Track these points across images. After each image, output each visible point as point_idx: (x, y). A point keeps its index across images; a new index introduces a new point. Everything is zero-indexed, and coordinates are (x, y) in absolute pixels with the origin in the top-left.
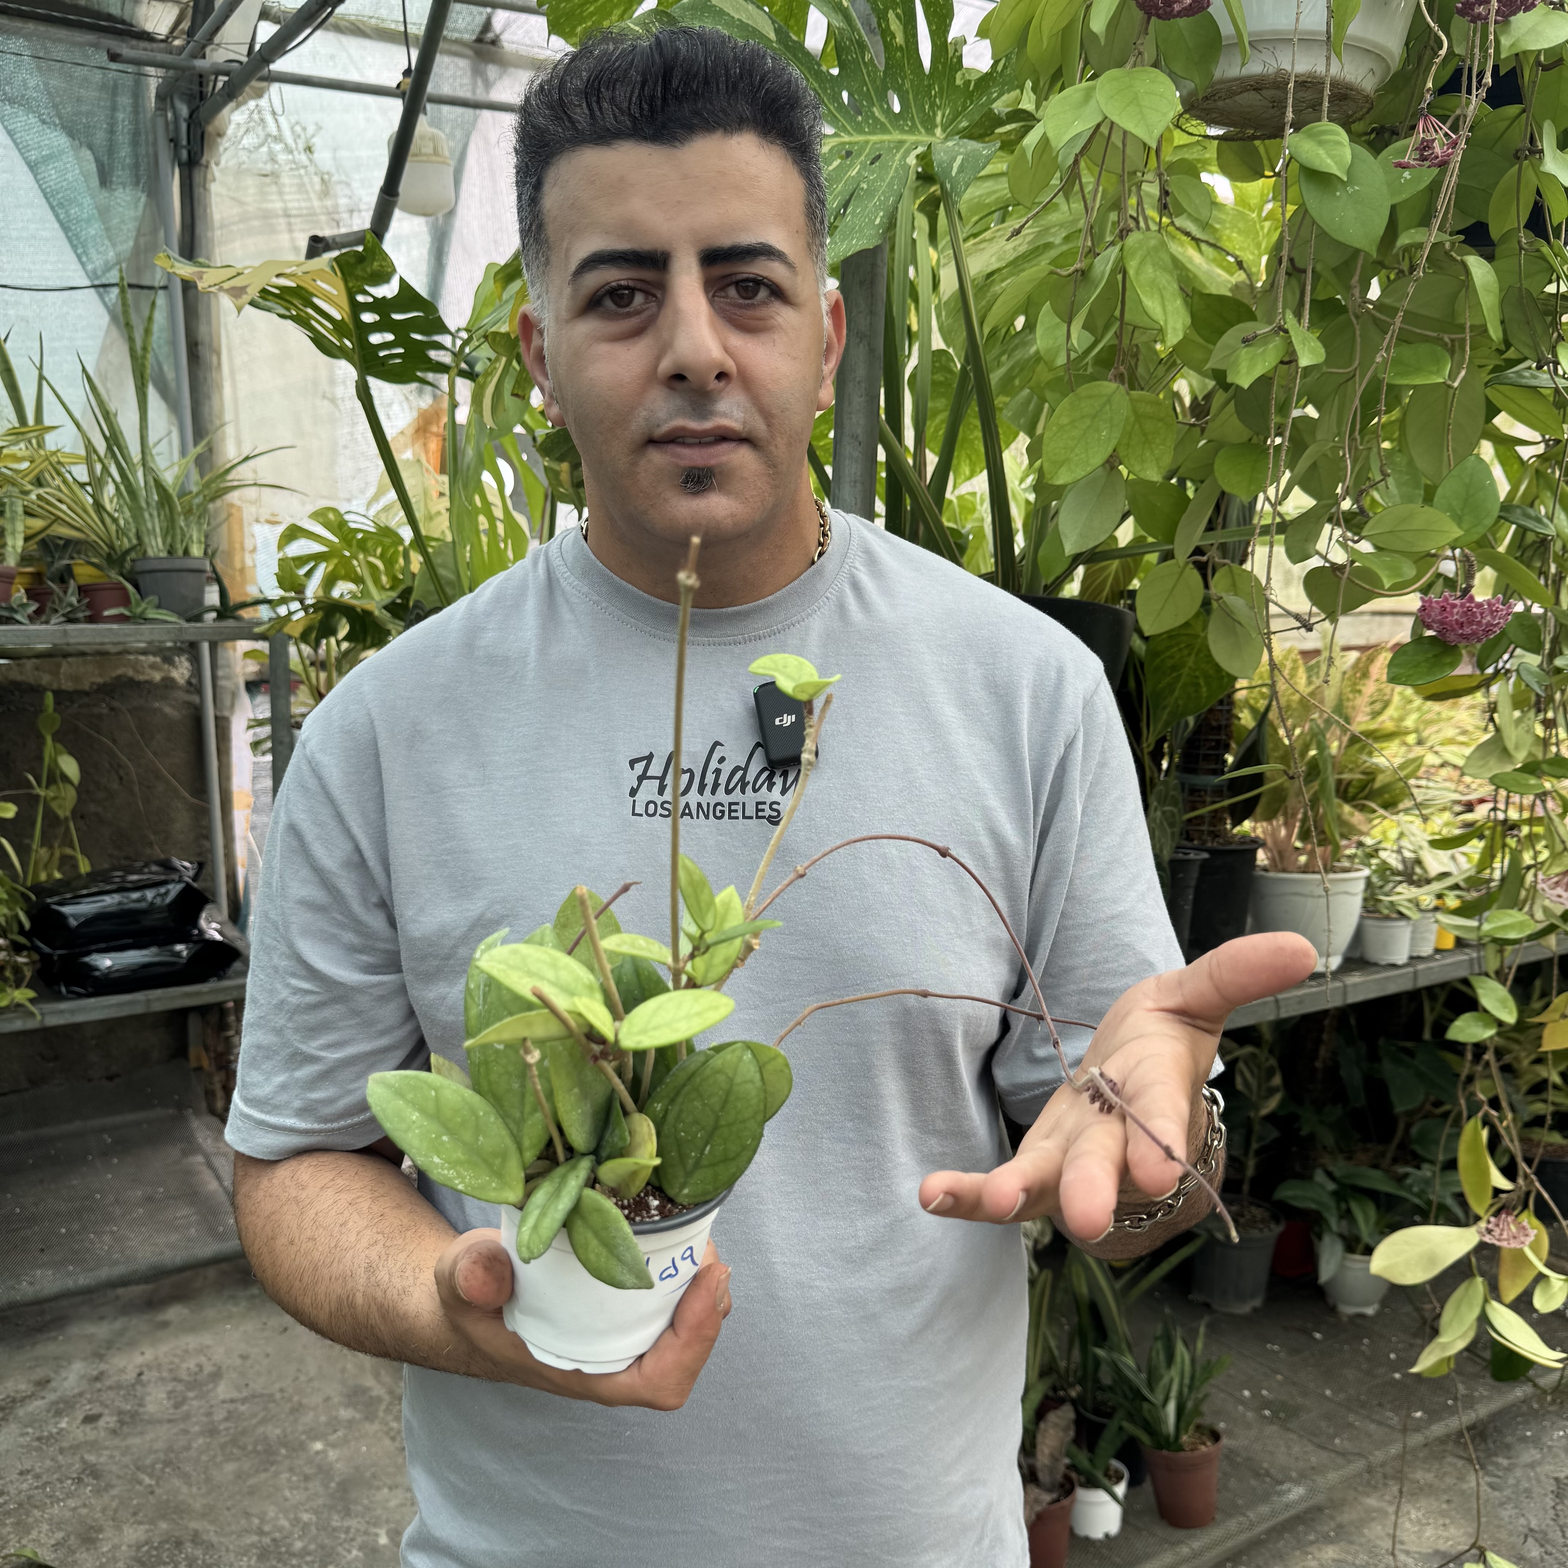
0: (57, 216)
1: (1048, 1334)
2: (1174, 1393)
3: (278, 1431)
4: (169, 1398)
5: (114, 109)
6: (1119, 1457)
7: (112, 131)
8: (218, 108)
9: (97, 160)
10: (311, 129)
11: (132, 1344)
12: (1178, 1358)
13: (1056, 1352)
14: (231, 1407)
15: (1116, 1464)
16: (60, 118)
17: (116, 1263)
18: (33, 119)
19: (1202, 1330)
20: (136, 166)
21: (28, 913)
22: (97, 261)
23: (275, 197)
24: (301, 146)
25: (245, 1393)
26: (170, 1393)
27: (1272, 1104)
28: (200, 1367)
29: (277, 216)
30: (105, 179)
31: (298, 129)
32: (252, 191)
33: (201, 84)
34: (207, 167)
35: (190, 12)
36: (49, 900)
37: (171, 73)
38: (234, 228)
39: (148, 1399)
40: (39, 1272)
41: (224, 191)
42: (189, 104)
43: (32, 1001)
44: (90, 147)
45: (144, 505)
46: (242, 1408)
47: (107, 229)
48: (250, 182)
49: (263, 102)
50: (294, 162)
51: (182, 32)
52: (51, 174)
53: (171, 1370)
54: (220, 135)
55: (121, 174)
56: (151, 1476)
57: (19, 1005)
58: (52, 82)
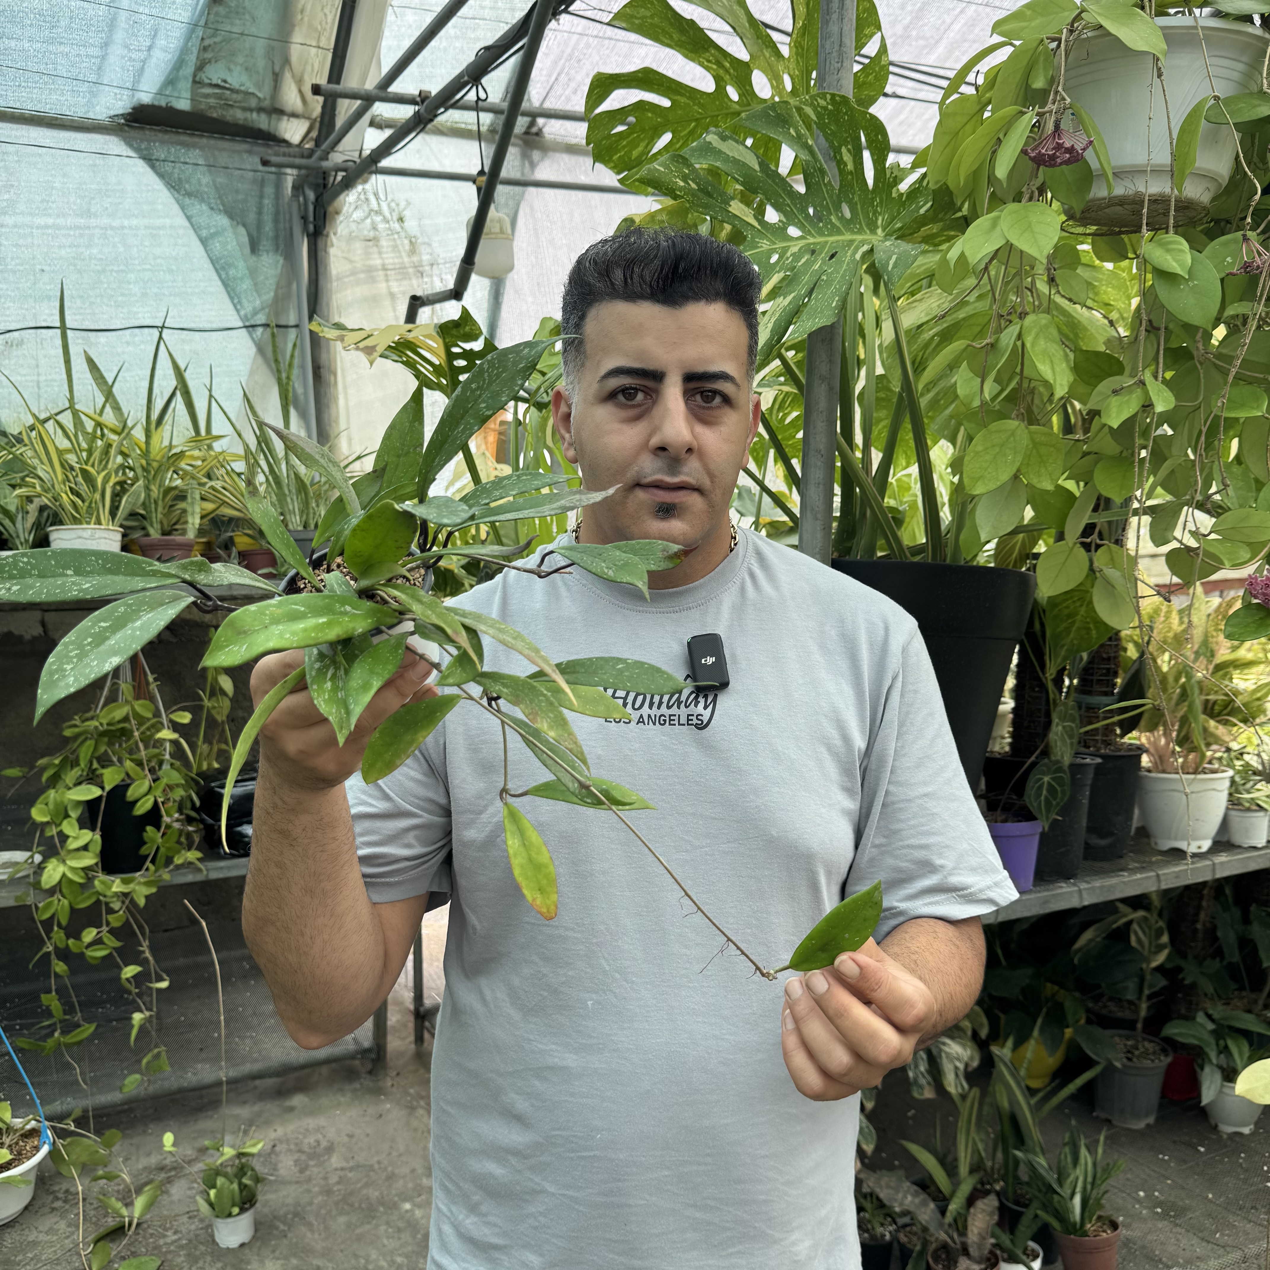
0: (219, 276)
1: (977, 1139)
2: (1079, 1189)
3: (377, 1194)
4: (296, 1165)
5: (261, 197)
6: (1034, 1239)
7: (260, 213)
8: (337, 194)
9: (250, 235)
10: (403, 204)
11: (268, 1123)
12: (1082, 1161)
13: (983, 1154)
14: (342, 1173)
15: (1032, 1244)
16: (223, 205)
17: (256, 1061)
18: (204, 207)
19: (1102, 1138)
20: (276, 237)
21: (197, 794)
22: (248, 308)
23: (376, 256)
24: (395, 217)
25: (351, 1164)
26: (296, 1162)
27: (1160, 958)
28: (318, 1142)
29: (377, 270)
30: (254, 247)
31: (393, 205)
32: (359, 252)
33: (324, 179)
34: (327, 236)
35: (317, 125)
36: (213, 784)
37: (303, 172)
38: (346, 280)
39: (280, 1165)
40: (199, 1066)
41: (340, 254)
42: (315, 191)
43: (199, 859)
44: (244, 225)
45: (287, 492)
46: (350, 1175)
47: (256, 285)
48: (358, 246)
49: (368, 186)
50: (390, 229)
51: (312, 139)
52: (216, 246)
53: (296, 1144)
54: (338, 213)
55: (266, 244)
56: (284, 1223)
57: (190, 863)
58: (219, 180)
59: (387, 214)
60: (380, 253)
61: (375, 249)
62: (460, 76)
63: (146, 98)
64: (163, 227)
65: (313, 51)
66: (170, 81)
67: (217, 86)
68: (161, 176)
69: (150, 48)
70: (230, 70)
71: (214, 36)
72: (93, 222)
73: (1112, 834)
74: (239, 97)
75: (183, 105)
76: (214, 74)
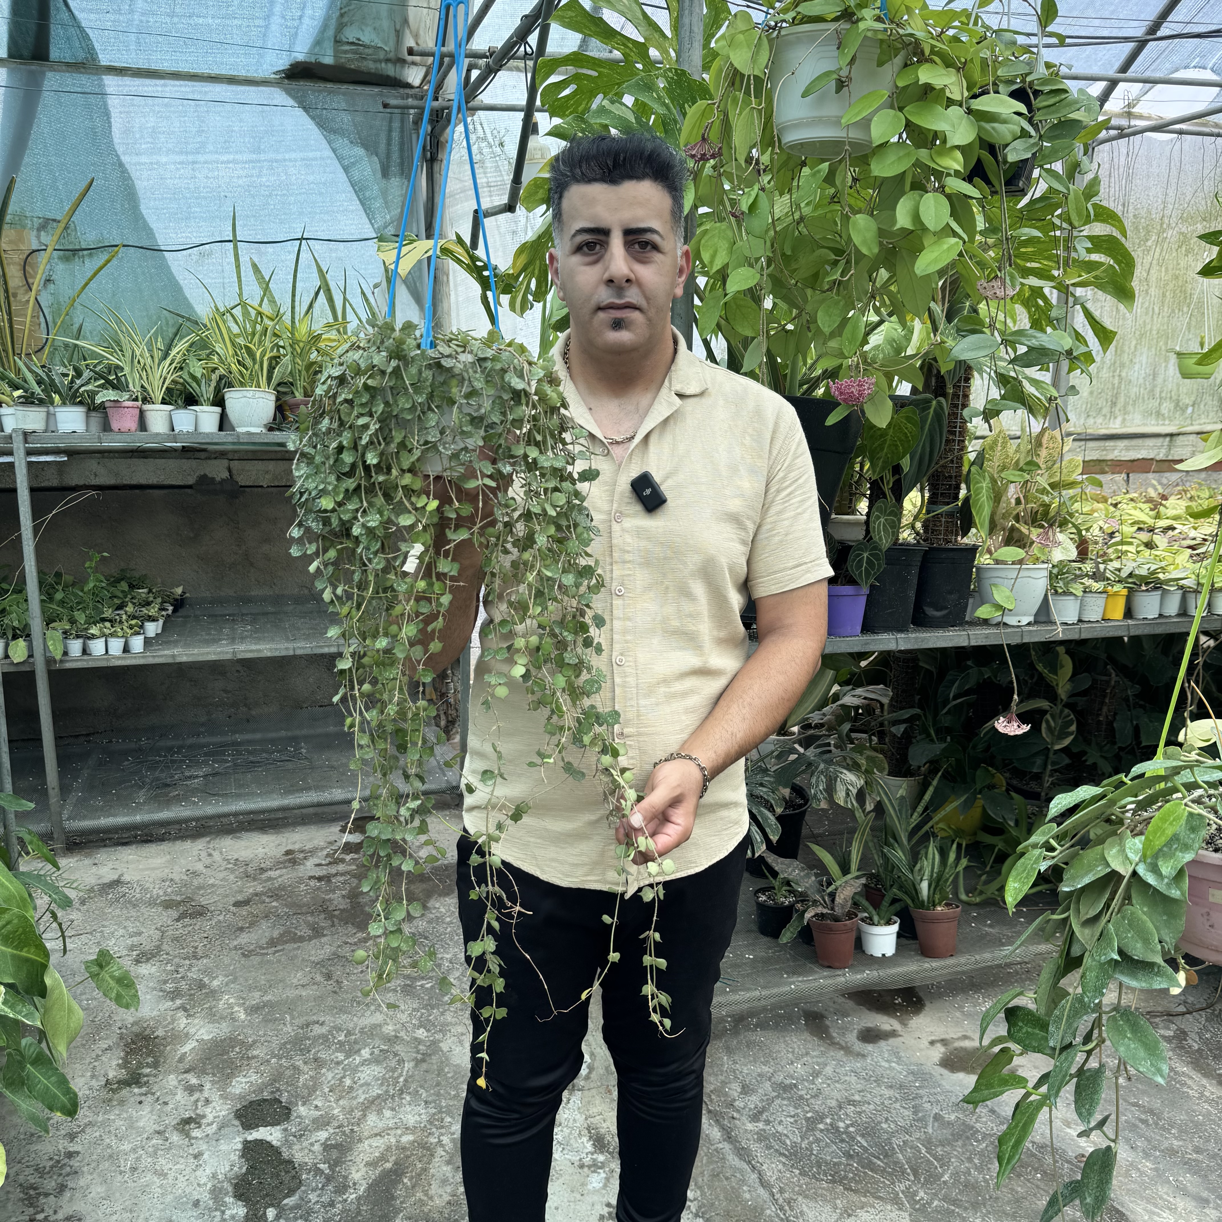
0: (358, 197)
2: (926, 876)
5: (390, 131)
7: (389, 144)
8: (445, 127)
9: (381, 163)
10: (503, 132)
16: (361, 139)
18: (346, 141)
20: (402, 164)
22: (379, 222)
23: (483, 175)
24: (497, 143)
27: (1066, 743)
29: (483, 187)
30: (385, 173)
31: (495, 132)
32: (468, 172)
33: (436, 115)
34: (441, 161)
37: (419, 110)
38: (458, 196)
40: (334, 789)
42: (432, 124)
44: (377, 155)
47: (386, 203)
49: (475, 118)
50: (493, 152)
51: (428, 82)
52: (356, 172)
55: (394, 169)
58: (357, 121)
59: (491, 140)
60: (485, 173)
61: (481, 170)
63: (300, 57)
64: (315, 159)
65: (425, 11)
66: (318, 43)
67: (353, 43)
68: (313, 118)
69: (301, 17)
70: (363, 31)
71: (347, 5)
72: (262, 157)
73: (946, 608)
74: (370, 51)
75: (328, 60)
76: (351, 34)
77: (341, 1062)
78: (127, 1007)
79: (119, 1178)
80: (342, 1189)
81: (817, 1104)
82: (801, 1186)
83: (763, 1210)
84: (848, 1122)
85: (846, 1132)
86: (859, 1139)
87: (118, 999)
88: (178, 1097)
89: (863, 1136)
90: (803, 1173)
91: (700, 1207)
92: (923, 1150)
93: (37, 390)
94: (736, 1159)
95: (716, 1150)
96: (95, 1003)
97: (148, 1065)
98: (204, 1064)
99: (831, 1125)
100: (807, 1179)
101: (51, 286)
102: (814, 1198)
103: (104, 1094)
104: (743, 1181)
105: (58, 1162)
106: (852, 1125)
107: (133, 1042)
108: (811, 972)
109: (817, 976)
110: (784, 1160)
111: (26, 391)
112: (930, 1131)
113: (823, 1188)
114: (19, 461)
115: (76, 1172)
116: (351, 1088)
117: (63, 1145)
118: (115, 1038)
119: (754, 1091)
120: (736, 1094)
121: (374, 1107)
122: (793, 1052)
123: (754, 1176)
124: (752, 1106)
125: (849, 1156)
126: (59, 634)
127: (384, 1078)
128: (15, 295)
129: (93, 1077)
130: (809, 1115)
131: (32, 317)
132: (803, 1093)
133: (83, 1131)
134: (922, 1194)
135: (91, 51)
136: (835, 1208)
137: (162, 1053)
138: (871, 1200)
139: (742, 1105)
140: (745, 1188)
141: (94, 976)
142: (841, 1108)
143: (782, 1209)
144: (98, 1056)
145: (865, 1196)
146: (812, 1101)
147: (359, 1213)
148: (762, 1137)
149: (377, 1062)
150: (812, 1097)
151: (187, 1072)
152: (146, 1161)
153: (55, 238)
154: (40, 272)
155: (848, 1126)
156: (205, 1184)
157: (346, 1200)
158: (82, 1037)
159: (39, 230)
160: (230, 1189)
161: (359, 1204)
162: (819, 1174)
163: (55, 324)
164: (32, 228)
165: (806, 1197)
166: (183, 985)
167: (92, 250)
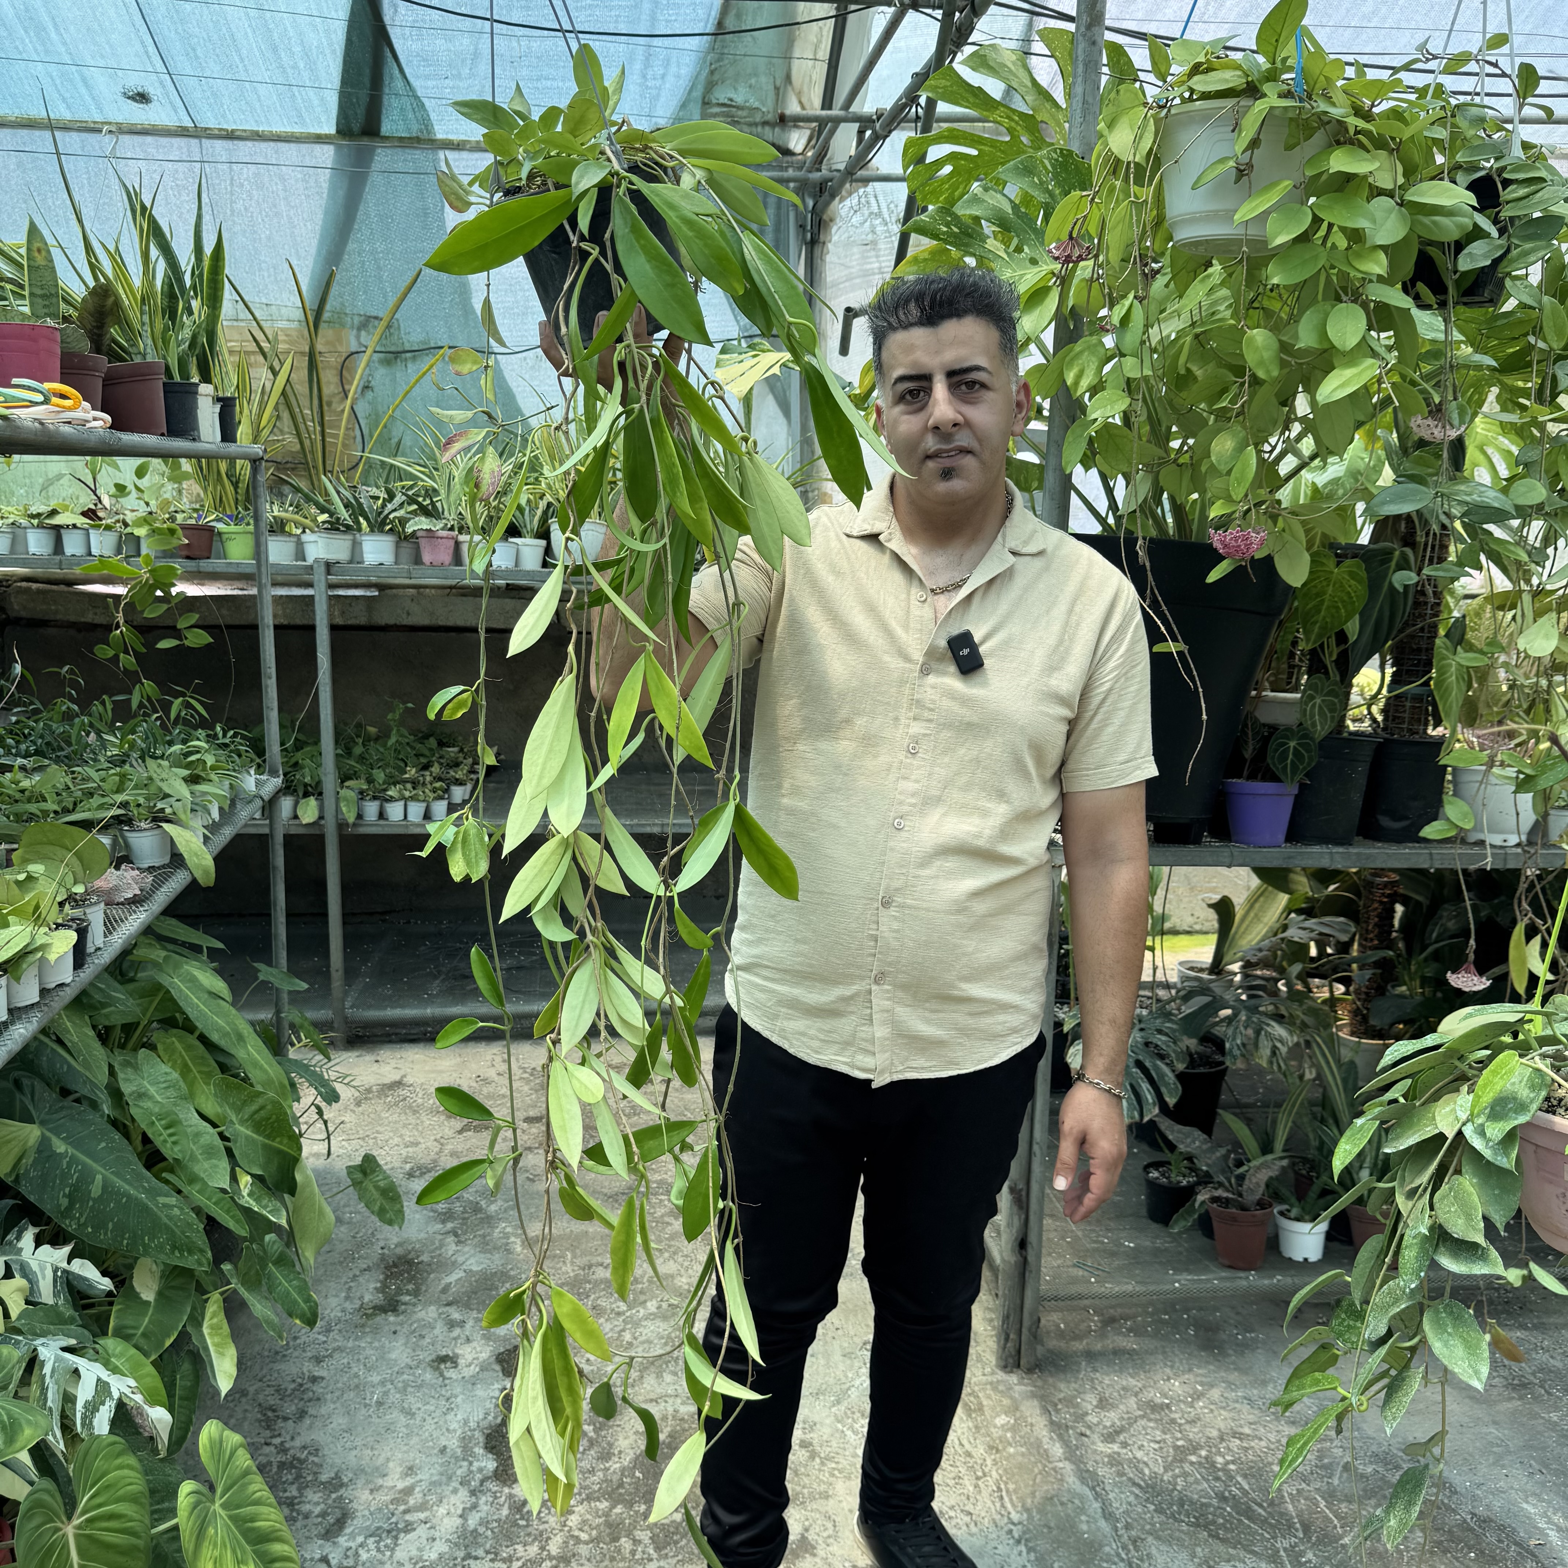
8: (828, 203)
23: (873, 260)
32: (856, 257)
34: (824, 244)
38: (841, 286)
41: (836, 260)
42: (814, 199)
48: (855, 251)
51: (810, 149)
54: (832, 220)
59: (886, 216)
60: (877, 256)
61: (873, 253)
62: (900, 99)
65: (811, 63)
66: (683, 105)
67: (724, 105)
70: (736, 89)
71: (719, 60)
73: (1407, 818)
74: (744, 113)
76: (721, 95)
77: (623, 1313)
78: (390, 1223)
79: (363, 1411)
80: (605, 1456)
81: (1193, 1432)
82: (1153, 1525)
83: (1101, 1546)
84: (1229, 1458)
85: (1225, 1470)
86: (1239, 1479)
87: (381, 1214)
88: (437, 1331)
89: (1245, 1476)
90: (1159, 1510)
91: (1024, 1533)
92: (1322, 1504)
93: (344, 514)
94: (1078, 1483)
95: (1054, 1469)
96: (359, 1217)
97: (408, 1293)
98: (469, 1298)
99: (1206, 1458)
100: (1163, 1518)
101: (369, 395)
102: (1168, 1541)
103: (356, 1319)
104: (1082, 1510)
105: (301, 1385)
106: (1233, 1462)
107: (395, 1265)
108: (1206, 1270)
109: (1210, 1276)
110: (1137, 1491)
111: (331, 516)
112: (1336, 1482)
113: (1182, 1531)
114: (319, 593)
115: (319, 1399)
116: (630, 1344)
117: (308, 1367)
118: (376, 1258)
119: (1113, 1406)
120: (1090, 1407)
121: (652, 1369)
122: (1172, 1367)
123: (1097, 1505)
124: (1108, 1424)
125: (1222, 1498)
126: (352, 795)
127: (669, 1337)
128: (329, 404)
129: (347, 1298)
130: (1180, 1443)
131: (347, 429)
132: (1177, 1416)
133: (331, 1356)
134: (1310, 1555)
135: (427, 124)
136: (1193, 1555)
137: (425, 1280)
138: (1242, 1554)
139: (1095, 1420)
140: (1083, 1518)
141: (356, 1184)
142: (1222, 1440)
143: (1124, 1547)
144: (355, 1276)
145: (1235, 1548)
146: (1187, 1427)
147: (621, 1485)
148: (1114, 1461)
149: (665, 1318)
150: (1188, 1422)
151: (449, 1304)
152: (394, 1397)
153: (376, 338)
154: (358, 377)
155: (1228, 1463)
156: (455, 1431)
157: (607, 1469)
158: (341, 1254)
159: (359, 329)
160: (482, 1439)
161: (623, 1474)
162: (1180, 1513)
163: (371, 436)
164: (352, 328)
165: (1158, 1538)
166: (458, 1207)
167: (417, 353)
